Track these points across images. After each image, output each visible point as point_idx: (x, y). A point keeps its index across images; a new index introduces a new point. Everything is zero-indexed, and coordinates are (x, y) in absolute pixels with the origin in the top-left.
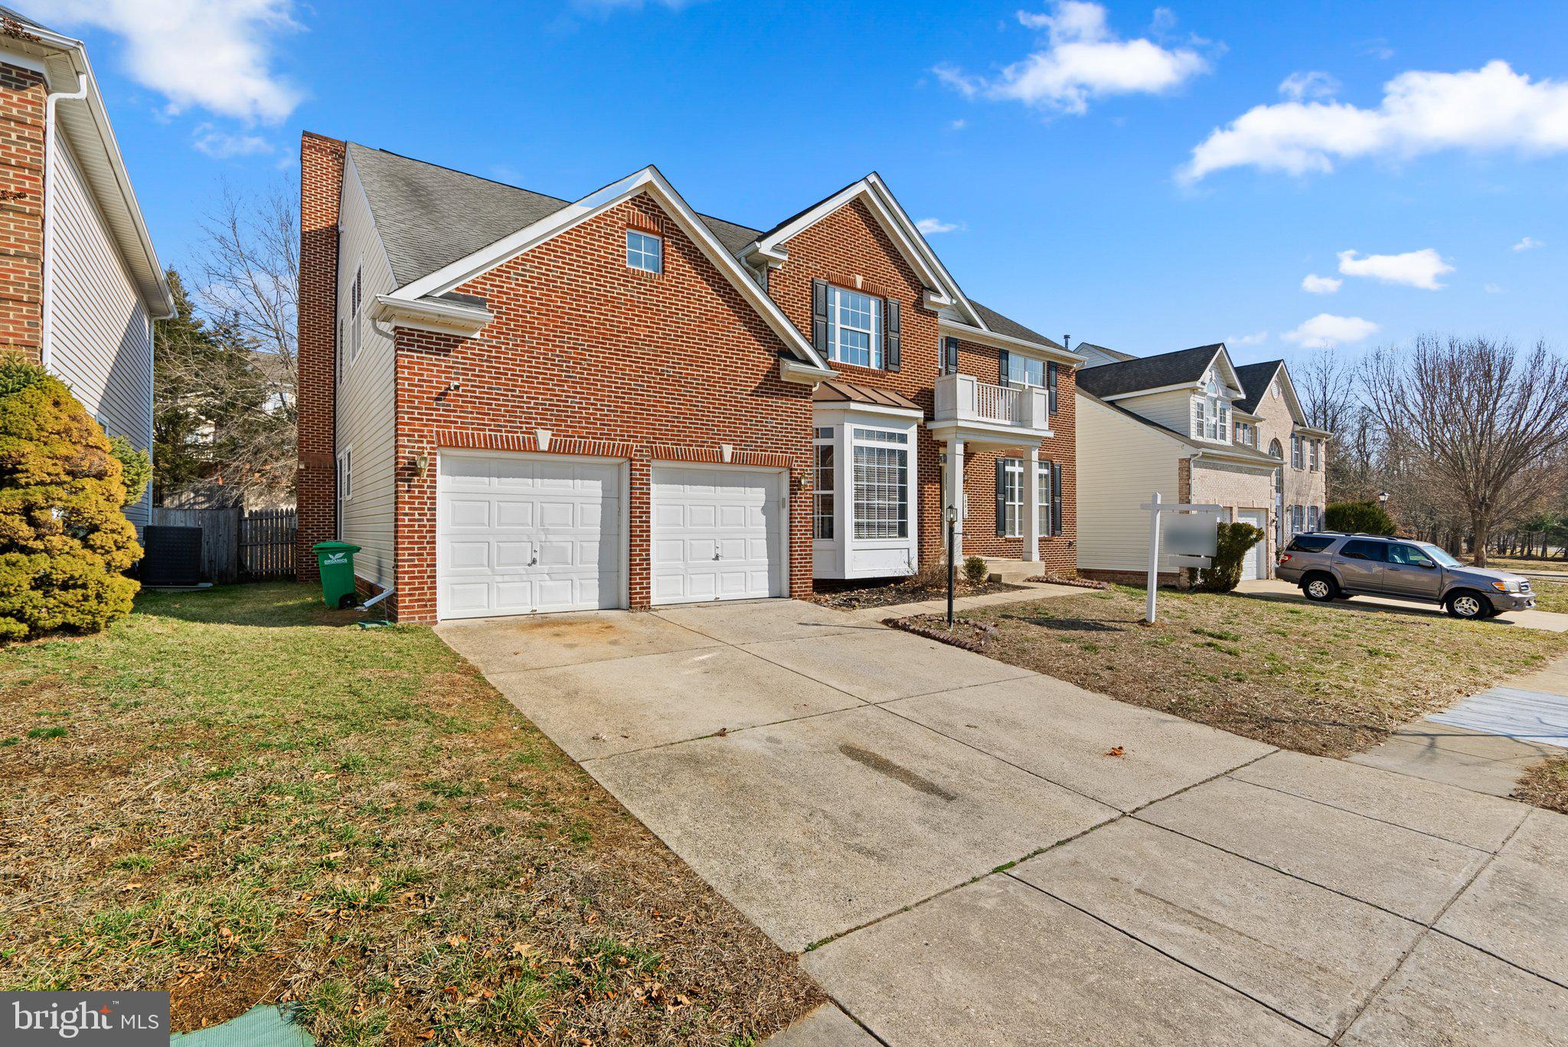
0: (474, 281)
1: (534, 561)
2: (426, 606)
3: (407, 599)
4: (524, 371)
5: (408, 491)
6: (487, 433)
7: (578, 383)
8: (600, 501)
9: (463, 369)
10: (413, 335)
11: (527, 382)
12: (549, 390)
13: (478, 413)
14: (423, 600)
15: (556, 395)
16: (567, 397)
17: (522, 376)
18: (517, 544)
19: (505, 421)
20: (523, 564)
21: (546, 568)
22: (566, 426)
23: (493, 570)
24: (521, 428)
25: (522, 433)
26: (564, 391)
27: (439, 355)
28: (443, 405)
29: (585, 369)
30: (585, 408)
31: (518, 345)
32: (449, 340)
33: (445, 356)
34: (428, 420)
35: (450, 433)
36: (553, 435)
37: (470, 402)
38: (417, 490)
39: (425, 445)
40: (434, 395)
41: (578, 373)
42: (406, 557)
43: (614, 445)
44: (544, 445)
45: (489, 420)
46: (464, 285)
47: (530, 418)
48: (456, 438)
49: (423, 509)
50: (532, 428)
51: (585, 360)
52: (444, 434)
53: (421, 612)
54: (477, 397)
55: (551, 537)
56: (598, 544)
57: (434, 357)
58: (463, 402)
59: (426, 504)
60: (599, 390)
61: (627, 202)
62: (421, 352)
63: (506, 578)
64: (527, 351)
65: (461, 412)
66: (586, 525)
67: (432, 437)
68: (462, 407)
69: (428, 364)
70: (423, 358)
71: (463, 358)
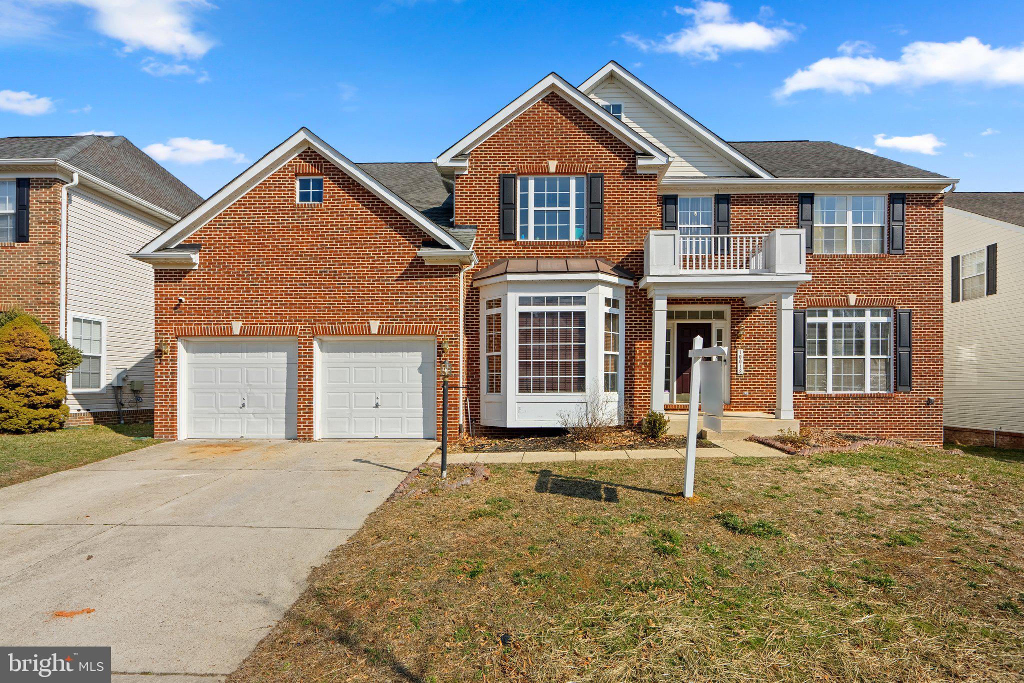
0: (194, 235)
1: (243, 405)
2: (168, 430)
3: (159, 425)
4: (225, 285)
5: (160, 363)
6: (203, 326)
7: (259, 288)
8: (286, 366)
9: (189, 289)
10: (162, 273)
11: (226, 292)
12: (240, 295)
13: (197, 315)
14: (166, 426)
15: (245, 298)
16: (252, 298)
17: (224, 289)
18: (233, 395)
19: (213, 318)
20: (237, 407)
21: (251, 410)
22: (252, 318)
23: (218, 410)
24: (223, 321)
25: (224, 324)
26: (250, 295)
27: (176, 282)
28: (178, 312)
29: (264, 278)
30: (265, 305)
31: (221, 270)
32: (181, 273)
33: (179, 282)
34: (170, 321)
35: (181, 328)
36: (243, 324)
37: (193, 308)
38: (164, 363)
39: (168, 336)
40: (173, 307)
41: (260, 282)
42: (159, 401)
43: (284, 328)
44: (236, 331)
45: (204, 318)
46: (189, 238)
47: (229, 315)
48: (185, 330)
49: (167, 373)
50: (230, 321)
51: (264, 272)
52: (178, 329)
53: (166, 433)
54: (197, 305)
55: (254, 390)
56: (285, 395)
57: (173, 284)
58: (189, 308)
59: (169, 370)
60: (274, 291)
61: (295, 159)
62: (166, 282)
63: (226, 416)
64: (226, 273)
65: (188, 315)
66: (276, 382)
67: (172, 331)
68: (188, 312)
69: (170, 289)
70: (167, 285)
71: (189, 282)
